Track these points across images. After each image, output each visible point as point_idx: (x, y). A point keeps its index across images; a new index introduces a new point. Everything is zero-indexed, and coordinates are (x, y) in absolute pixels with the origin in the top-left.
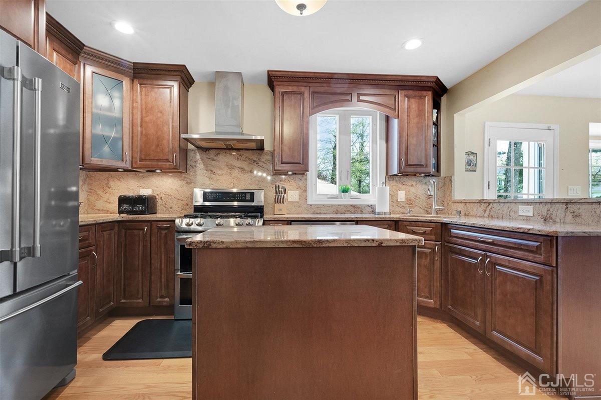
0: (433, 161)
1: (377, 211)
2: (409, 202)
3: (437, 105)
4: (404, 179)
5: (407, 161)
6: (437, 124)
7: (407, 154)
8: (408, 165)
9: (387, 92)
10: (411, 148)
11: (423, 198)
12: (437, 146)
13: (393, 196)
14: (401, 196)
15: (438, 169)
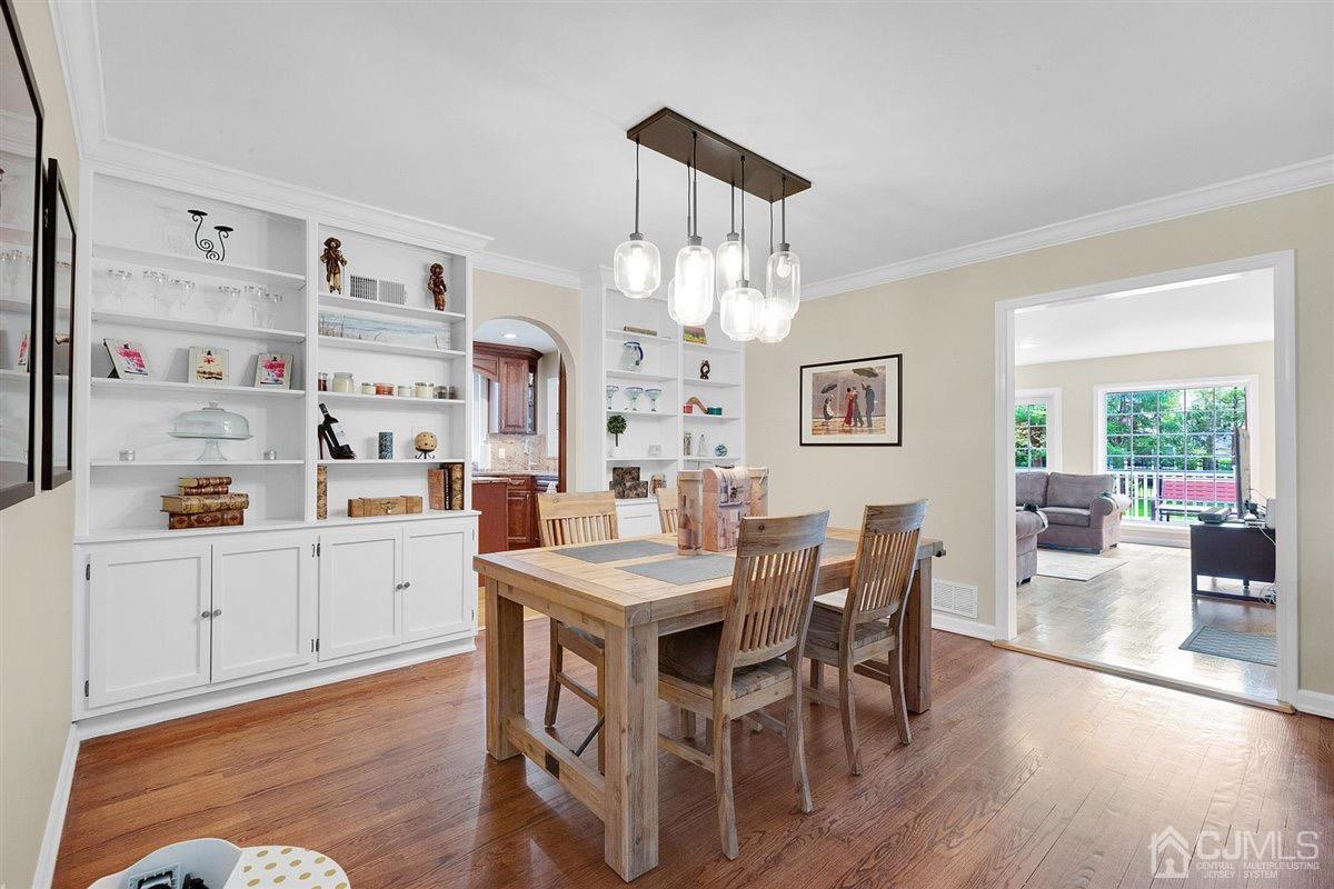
0: (529, 421)
1: (479, 468)
2: (509, 459)
3: (533, 369)
4: (504, 436)
5: (506, 422)
6: (534, 387)
7: (506, 415)
8: (507, 426)
9: (489, 357)
10: (510, 410)
11: (522, 455)
12: (534, 406)
13: (494, 454)
14: (502, 453)
15: (535, 429)
